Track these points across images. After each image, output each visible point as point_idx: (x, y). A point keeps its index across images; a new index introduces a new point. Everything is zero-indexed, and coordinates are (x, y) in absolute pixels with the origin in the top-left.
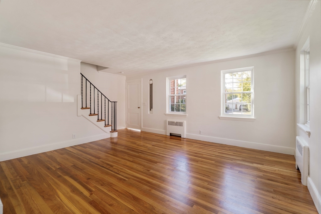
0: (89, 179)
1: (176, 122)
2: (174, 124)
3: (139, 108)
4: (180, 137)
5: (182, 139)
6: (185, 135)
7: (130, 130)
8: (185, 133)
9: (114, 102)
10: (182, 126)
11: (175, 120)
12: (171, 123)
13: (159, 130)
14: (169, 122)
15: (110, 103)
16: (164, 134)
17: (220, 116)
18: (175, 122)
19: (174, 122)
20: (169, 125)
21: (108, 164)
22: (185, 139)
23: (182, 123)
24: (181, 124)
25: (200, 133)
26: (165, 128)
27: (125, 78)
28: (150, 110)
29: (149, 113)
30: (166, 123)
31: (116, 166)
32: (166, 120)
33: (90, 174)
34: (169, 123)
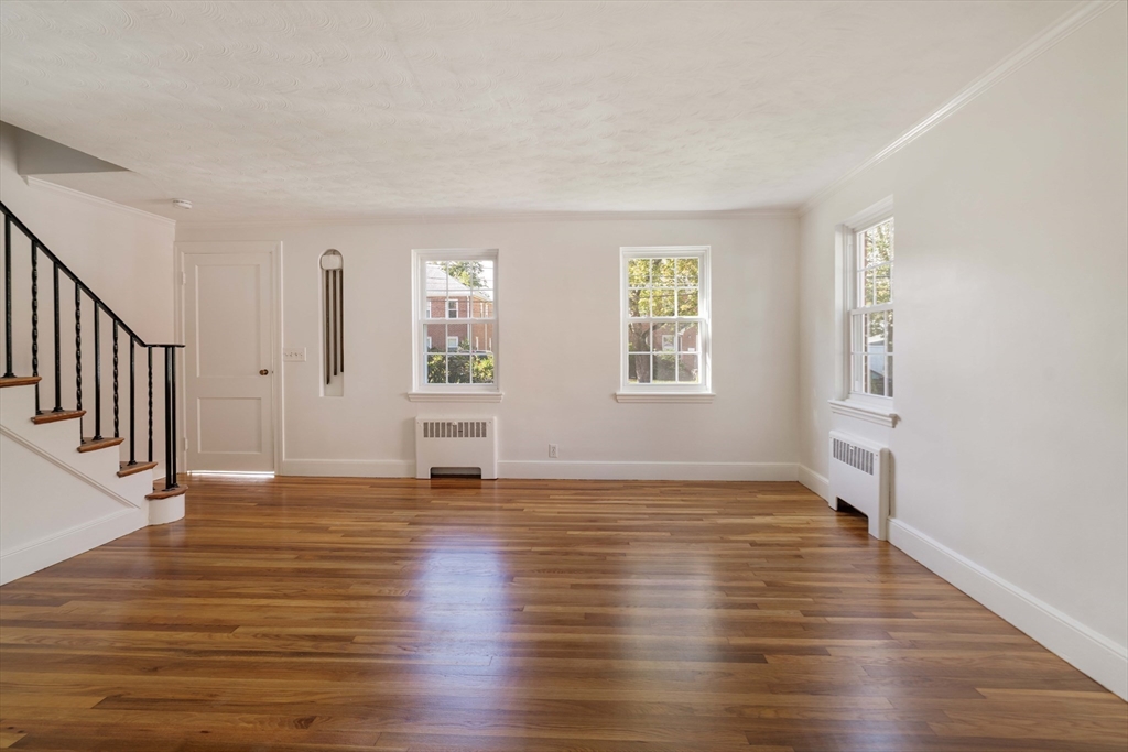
0: (310, 721)
1: (460, 424)
2: (449, 431)
3: (264, 373)
4: (479, 476)
5: (483, 482)
6: (494, 469)
7: (201, 480)
8: (497, 459)
9: (167, 347)
10: (484, 435)
11: (456, 417)
12: (433, 430)
13: (382, 462)
14: (426, 424)
15: (141, 352)
16: (402, 474)
17: (618, 393)
18: (456, 423)
19: (449, 424)
20: (429, 439)
21: (314, 638)
22: (496, 482)
23: (484, 424)
24: (479, 430)
25: (552, 452)
26: (409, 450)
27: (173, 230)
28: (328, 382)
29: (322, 395)
30: (414, 432)
31: (362, 634)
32: (414, 419)
33: (284, 700)
34: (426, 430)
